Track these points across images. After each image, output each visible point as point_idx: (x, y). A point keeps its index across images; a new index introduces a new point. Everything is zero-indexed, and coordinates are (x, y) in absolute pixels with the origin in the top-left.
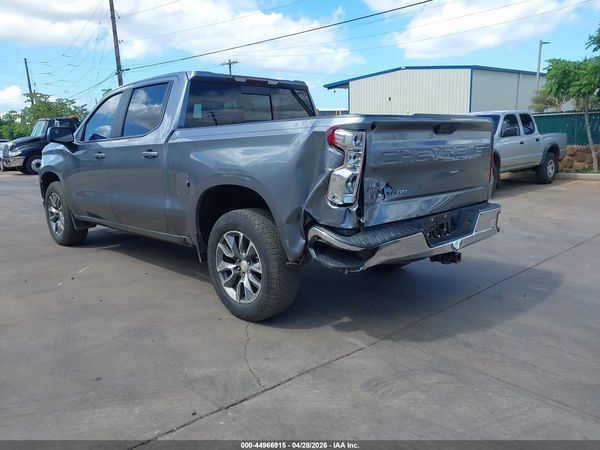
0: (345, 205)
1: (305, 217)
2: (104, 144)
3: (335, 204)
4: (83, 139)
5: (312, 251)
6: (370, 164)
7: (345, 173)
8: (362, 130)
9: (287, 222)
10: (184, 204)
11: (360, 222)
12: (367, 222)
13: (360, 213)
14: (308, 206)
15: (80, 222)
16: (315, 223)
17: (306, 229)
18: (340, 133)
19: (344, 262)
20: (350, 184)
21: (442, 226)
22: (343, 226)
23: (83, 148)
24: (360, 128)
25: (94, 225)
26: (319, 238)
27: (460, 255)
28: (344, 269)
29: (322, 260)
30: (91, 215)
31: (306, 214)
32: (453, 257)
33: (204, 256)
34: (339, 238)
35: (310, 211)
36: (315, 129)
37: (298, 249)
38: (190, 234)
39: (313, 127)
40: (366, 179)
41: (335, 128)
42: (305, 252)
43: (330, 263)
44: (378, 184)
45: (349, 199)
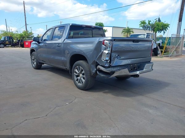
0: (106, 60)
1: (96, 63)
2: (47, 42)
3: (103, 60)
4: (42, 41)
5: (98, 72)
6: (113, 50)
7: (106, 52)
8: (111, 41)
9: (92, 64)
10: (66, 59)
11: (110, 65)
12: (112, 65)
13: (110, 62)
14: (97, 60)
15: (40, 63)
16: (98, 65)
17: (96, 66)
18: (106, 41)
19: (106, 75)
20: (108, 55)
21: (135, 68)
22: (106, 65)
23: (42, 43)
24: (111, 40)
25: (43, 64)
26: (99, 69)
27: (139, 75)
28: (105, 77)
29: (100, 74)
30: (43, 61)
31: (96, 62)
32: (137, 76)
33: (71, 72)
34: (104, 69)
35: (97, 61)
36: (100, 40)
37: (94, 71)
38: (68, 67)
39: (99, 40)
40: (112, 54)
41: (104, 40)
42: (96, 72)
43: (102, 75)
44: (115, 55)
45: (107, 59)
